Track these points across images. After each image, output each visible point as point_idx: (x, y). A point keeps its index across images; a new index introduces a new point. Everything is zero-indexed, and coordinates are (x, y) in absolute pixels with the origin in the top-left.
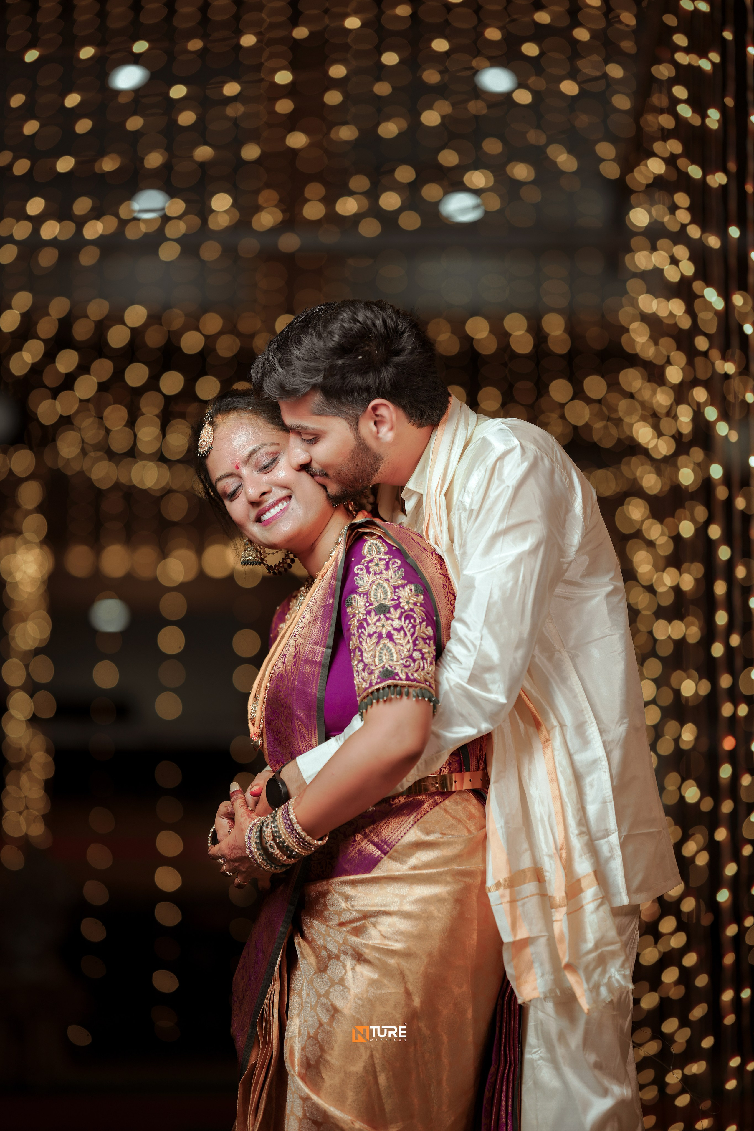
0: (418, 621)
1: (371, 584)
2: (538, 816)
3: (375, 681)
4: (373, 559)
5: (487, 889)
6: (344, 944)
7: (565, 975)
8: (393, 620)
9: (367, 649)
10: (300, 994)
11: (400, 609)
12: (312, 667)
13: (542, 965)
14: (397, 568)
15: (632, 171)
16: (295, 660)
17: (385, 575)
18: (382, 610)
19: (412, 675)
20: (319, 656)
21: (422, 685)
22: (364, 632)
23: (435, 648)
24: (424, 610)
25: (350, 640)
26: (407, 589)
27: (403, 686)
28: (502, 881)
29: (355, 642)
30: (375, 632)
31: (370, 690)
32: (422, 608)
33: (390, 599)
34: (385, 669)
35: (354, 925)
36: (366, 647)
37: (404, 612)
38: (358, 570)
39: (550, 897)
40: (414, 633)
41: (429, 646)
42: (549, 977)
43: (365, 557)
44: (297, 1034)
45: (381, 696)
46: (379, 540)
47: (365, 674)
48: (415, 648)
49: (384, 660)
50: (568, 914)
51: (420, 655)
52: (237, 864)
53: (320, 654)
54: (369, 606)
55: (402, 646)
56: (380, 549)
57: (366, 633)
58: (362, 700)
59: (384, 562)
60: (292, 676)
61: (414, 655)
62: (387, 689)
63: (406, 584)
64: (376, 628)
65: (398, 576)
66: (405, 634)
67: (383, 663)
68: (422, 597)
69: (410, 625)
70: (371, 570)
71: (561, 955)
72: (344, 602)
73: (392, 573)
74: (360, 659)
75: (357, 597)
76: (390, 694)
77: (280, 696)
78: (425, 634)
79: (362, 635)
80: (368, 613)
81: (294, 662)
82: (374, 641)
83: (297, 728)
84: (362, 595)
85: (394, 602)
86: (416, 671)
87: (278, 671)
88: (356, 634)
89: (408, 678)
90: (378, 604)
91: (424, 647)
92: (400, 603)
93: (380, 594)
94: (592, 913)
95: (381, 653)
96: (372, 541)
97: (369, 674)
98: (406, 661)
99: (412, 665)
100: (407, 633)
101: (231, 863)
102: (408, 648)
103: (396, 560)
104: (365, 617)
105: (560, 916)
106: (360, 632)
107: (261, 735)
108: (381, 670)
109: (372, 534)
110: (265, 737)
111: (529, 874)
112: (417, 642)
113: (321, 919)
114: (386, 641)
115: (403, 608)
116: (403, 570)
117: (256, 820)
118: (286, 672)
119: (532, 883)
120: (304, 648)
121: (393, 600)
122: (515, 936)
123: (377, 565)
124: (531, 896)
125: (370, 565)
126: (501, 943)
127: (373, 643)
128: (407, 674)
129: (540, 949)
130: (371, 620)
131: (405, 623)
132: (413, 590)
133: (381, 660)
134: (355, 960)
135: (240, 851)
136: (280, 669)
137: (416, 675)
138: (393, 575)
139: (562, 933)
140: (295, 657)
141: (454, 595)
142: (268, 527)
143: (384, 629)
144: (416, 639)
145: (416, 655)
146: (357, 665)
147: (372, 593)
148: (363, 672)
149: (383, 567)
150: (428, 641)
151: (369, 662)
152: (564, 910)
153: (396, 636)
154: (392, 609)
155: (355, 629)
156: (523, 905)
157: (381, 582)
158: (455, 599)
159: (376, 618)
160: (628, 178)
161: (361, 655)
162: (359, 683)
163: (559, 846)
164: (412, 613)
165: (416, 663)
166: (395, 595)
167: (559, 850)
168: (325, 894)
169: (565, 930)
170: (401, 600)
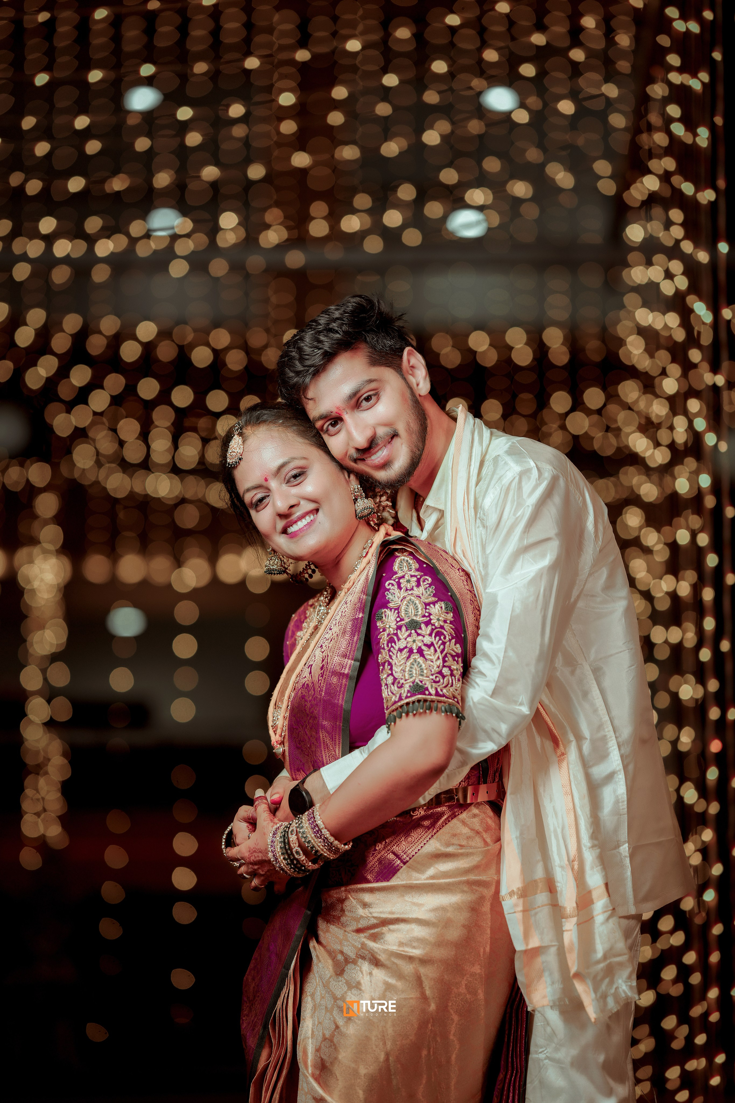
0: (447, 639)
1: (402, 600)
2: (552, 828)
3: (405, 695)
4: (405, 575)
5: (501, 897)
6: (363, 949)
7: (574, 984)
8: (424, 636)
9: (397, 663)
10: (313, 996)
11: (431, 625)
12: (339, 679)
13: (551, 974)
14: (428, 585)
15: (628, 188)
16: (322, 671)
17: (416, 591)
18: (414, 626)
19: (442, 690)
20: (347, 669)
21: (450, 701)
22: (394, 646)
23: (462, 665)
24: (454, 627)
25: (379, 652)
26: (437, 606)
27: (432, 701)
28: (515, 890)
29: (384, 655)
30: (406, 647)
31: (399, 704)
32: (451, 625)
33: (421, 615)
34: (415, 683)
35: (372, 931)
36: (396, 661)
37: (435, 629)
38: (389, 585)
39: (561, 907)
40: (443, 650)
41: (458, 663)
42: (558, 986)
43: (396, 573)
44: (310, 1036)
45: (410, 710)
46: (410, 557)
47: (395, 688)
48: (445, 664)
49: (414, 675)
50: (578, 924)
51: (449, 672)
52: (256, 867)
53: (348, 667)
54: (400, 621)
55: (433, 662)
56: (411, 566)
57: (397, 648)
58: (390, 713)
59: (415, 579)
60: (319, 687)
61: (443, 671)
62: (417, 704)
63: (437, 602)
64: (407, 643)
65: (428, 593)
66: (436, 651)
67: (414, 678)
68: (452, 614)
69: (440, 642)
70: (402, 586)
71: (570, 964)
72: (375, 616)
73: (423, 589)
74: (390, 672)
75: (388, 612)
76: (419, 709)
77: (306, 705)
78: (453, 651)
79: (392, 649)
80: (399, 628)
81: (321, 673)
82: (404, 656)
83: (321, 738)
84: (393, 610)
85: (425, 618)
86: (445, 687)
87: (303, 681)
88: (386, 648)
89: (437, 694)
90: (410, 620)
91: (453, 664)
92: (431, 620)
93: (411, 609)
94: (602, 924)
95: (411, 668)
96: (403, 558)
97: (398, 687)
98: (436, 677)
99: (442, 681)
100: (437, 649)
101: (250, 866)
102: (438, 664)
103: (427, 577)
104: (395, 632)
105: (570, 926)
106: (390, 646)
107: (282, 743)
108: (412, 684)
109: (403, 551)
110: (287, 744)
111: (540, 885)
112: (447, 659)
113: (338, 924)
114: (417, 656)
115: (434, 625)
116: (434, 587)
117: (278, 825)
118: (313, 683)
119: (544, 894)
120: (332, 660)
121: (424, 616)
122: (527, 945)
123: (408, 581)
124: (542, 906)
125: (401, 581)
126: (514, 951)
127: (404, 658)
128: (436, 689)
129: (551, 958)
130: (402, 635)
131: (435, 639)
132: (443, 608)
133: (411, 675)
134: (373, 964)
135: (260, 855)
136: (306, 679)
137: (445, 691)
138: (424, 592)
139: (571, 943)
140: (322, 668)
141: (479, 611)
142: (295, 539)
143: (415, 644)
144: (446, 656)
145: (446, 671)
146: (386, 679)
147: (403, 608)
148: (392, 686)
149: (414, 584)
150: (456, 658)
151: (399, 676)
152: (574, 920)
153: (426, 651)
154: (423, 626)
155: (385, 643)
156: (536, 914)
157: (413, 598)
158: (480, 615)
159: (408, 633)
160: (625, 195)
161: (391, 669)
162: (388, 696)
163: (572, 857)
164: (443, 631)
165: (445, 679)
166: (426, 612)
167: (571, 862)
168: (342, 901)
169: (575, 940)
170: (432, 617)
